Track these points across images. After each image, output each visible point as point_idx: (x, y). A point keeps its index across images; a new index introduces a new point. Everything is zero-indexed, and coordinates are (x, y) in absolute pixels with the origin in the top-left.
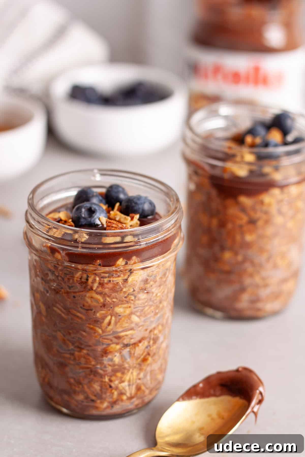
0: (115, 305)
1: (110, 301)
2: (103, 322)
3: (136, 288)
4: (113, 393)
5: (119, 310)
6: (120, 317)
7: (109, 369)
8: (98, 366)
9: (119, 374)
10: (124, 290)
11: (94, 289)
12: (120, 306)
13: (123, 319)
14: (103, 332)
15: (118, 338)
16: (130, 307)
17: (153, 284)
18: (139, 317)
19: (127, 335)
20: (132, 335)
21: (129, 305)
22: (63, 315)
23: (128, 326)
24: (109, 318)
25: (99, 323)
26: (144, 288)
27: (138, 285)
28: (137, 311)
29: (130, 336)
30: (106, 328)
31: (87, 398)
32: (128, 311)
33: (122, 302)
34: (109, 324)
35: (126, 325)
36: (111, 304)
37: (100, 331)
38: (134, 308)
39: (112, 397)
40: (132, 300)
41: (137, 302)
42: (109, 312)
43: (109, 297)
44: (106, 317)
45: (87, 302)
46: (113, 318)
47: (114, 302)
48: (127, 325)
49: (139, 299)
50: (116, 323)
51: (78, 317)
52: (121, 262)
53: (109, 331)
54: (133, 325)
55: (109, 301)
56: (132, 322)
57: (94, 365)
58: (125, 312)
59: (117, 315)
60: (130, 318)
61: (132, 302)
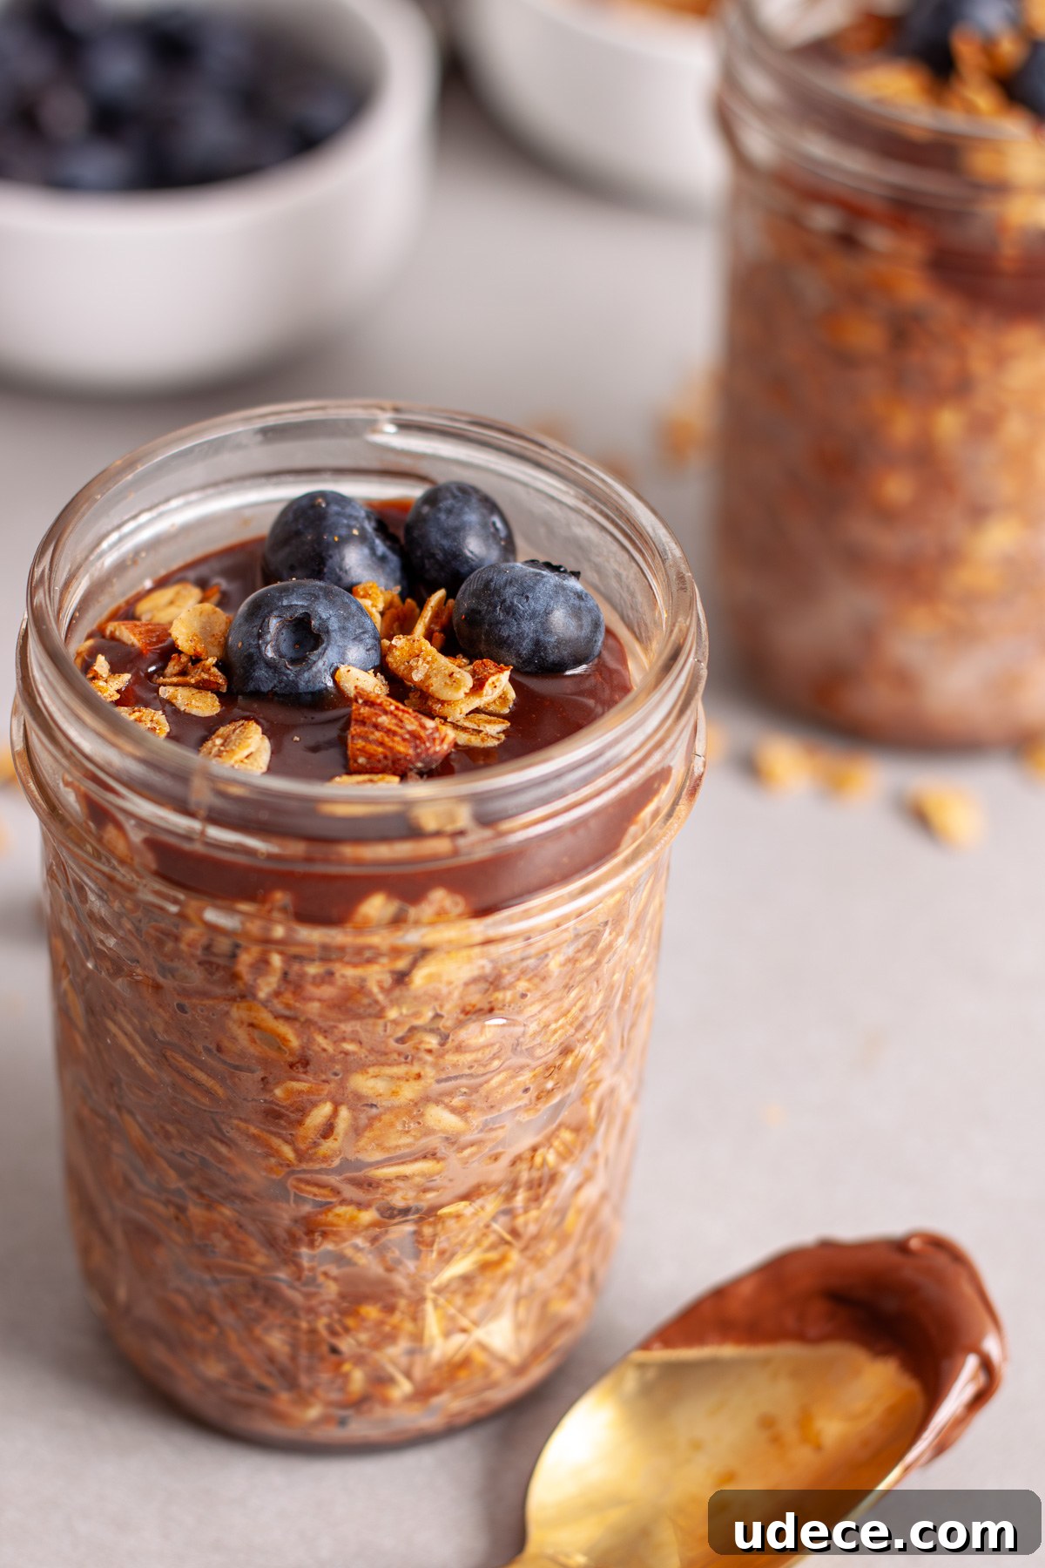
0: (351, 1065)
1: (330, 1049)
2: (300, 1123)
3: (448, 1007)
4: (346, 1377)
5: (366, 1084)
6: (374, 1111)
7: (331, 1290)
8: (282, 1275)
9: (371, 1312)
10: (393, 1014)
11: (262, 995)
12: (372, 1071)
13: (387, 1118)
14: (301, 1156)
15: (370, 1184)
16: (419, 1076)
17: (528, 990)
18: (460, 1112)
19: (405, 1178)
20: (429, 1177)
21: (416, 1069)
22: (141, 1061)
23: (408, 1146)
24: (326, 1109)
25: (282, 1122)
26: (487, 1006)
27: (456, 994)
28: (451, 1093)
29: (418, 1180)
30: (316, 1144)
31: (239, 1374)
32: (409, 1092)
33: (381, 1056)
34: (328, 1130)
35: (401, 1142)
36: (332, 1059)
37: (288, 1152)
38: (439, 1081)
39: (343, 1389)
40: (430, 1051)
41: (451, 1058)
42: (327, 1088)
43: (325, 1033)
44: (314, 1105)
45: (234, 1039)
46: (344, 1112)
47: (346, 1053)
48: (406, 1140)
49: (459, 1049)
50: (357, 1131)
51: (198, 1084)
52: (376, 907)
53: (325, 1159)
54: (434, 1142)
55: (324, 1050)
56: (429, 1132)
57: (264, 1268)
58: (394, 1093)
59: (360, 1102)
60: (422, 1115)
61: (429, 1058)
